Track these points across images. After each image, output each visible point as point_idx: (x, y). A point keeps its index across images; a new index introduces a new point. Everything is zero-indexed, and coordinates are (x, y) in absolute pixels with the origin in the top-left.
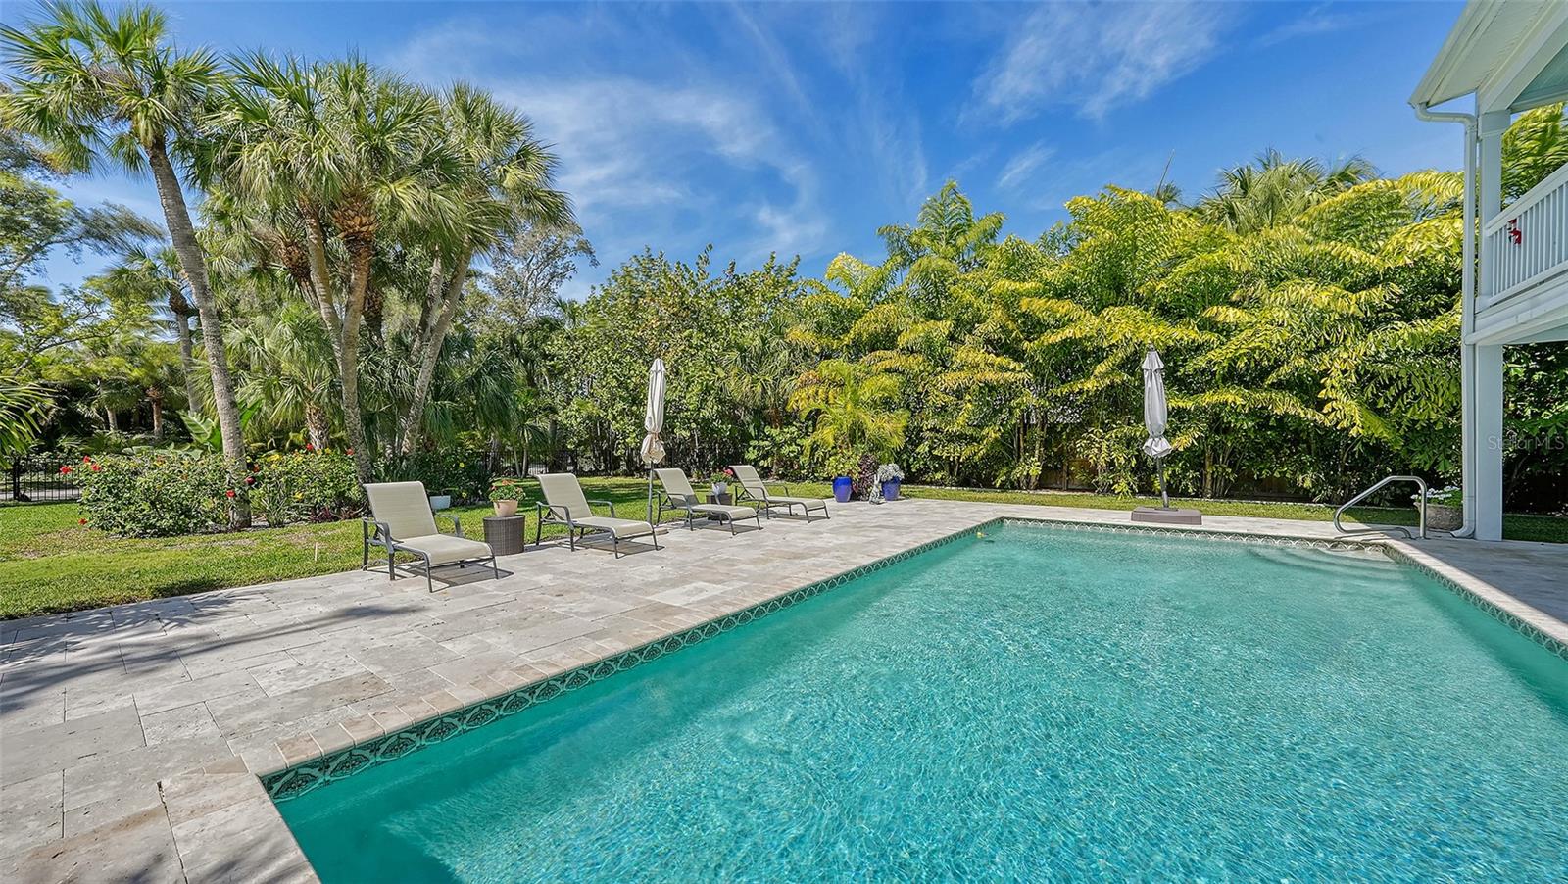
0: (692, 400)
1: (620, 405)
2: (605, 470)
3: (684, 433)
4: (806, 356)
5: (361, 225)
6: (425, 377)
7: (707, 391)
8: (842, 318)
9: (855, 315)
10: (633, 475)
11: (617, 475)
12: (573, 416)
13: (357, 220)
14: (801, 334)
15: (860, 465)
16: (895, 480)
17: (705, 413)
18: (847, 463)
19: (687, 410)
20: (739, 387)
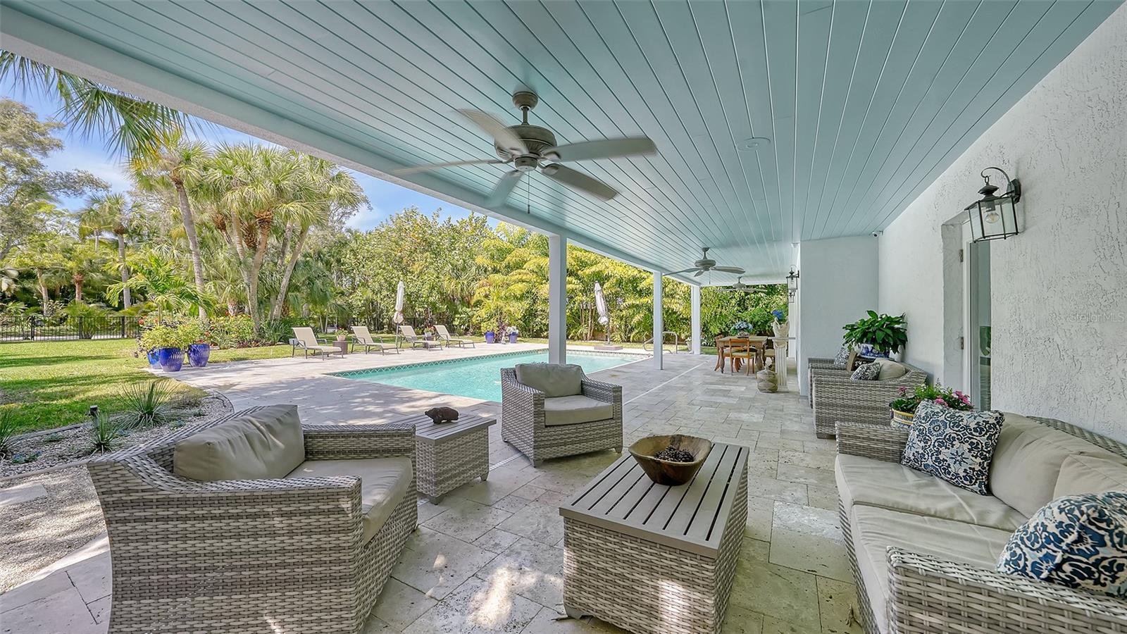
0: (425, 292)
1: (385, 293)
2: (375, 330)
3: (421, 310)
4: (486, 271)
5: (266, 216)
6: (285, 282)
7: (433, 288)
8: (503, 252)
9: (509, 251)
10: (391, 333)
11: (382, 333)
12: (358, 299)
13: (265, 213)
14: (482, 260)
15: (498, 327)
16: (514, 334)
17: (431, 299)
18: (492, 326)
19: (422, 297)
20: (449, 286)
